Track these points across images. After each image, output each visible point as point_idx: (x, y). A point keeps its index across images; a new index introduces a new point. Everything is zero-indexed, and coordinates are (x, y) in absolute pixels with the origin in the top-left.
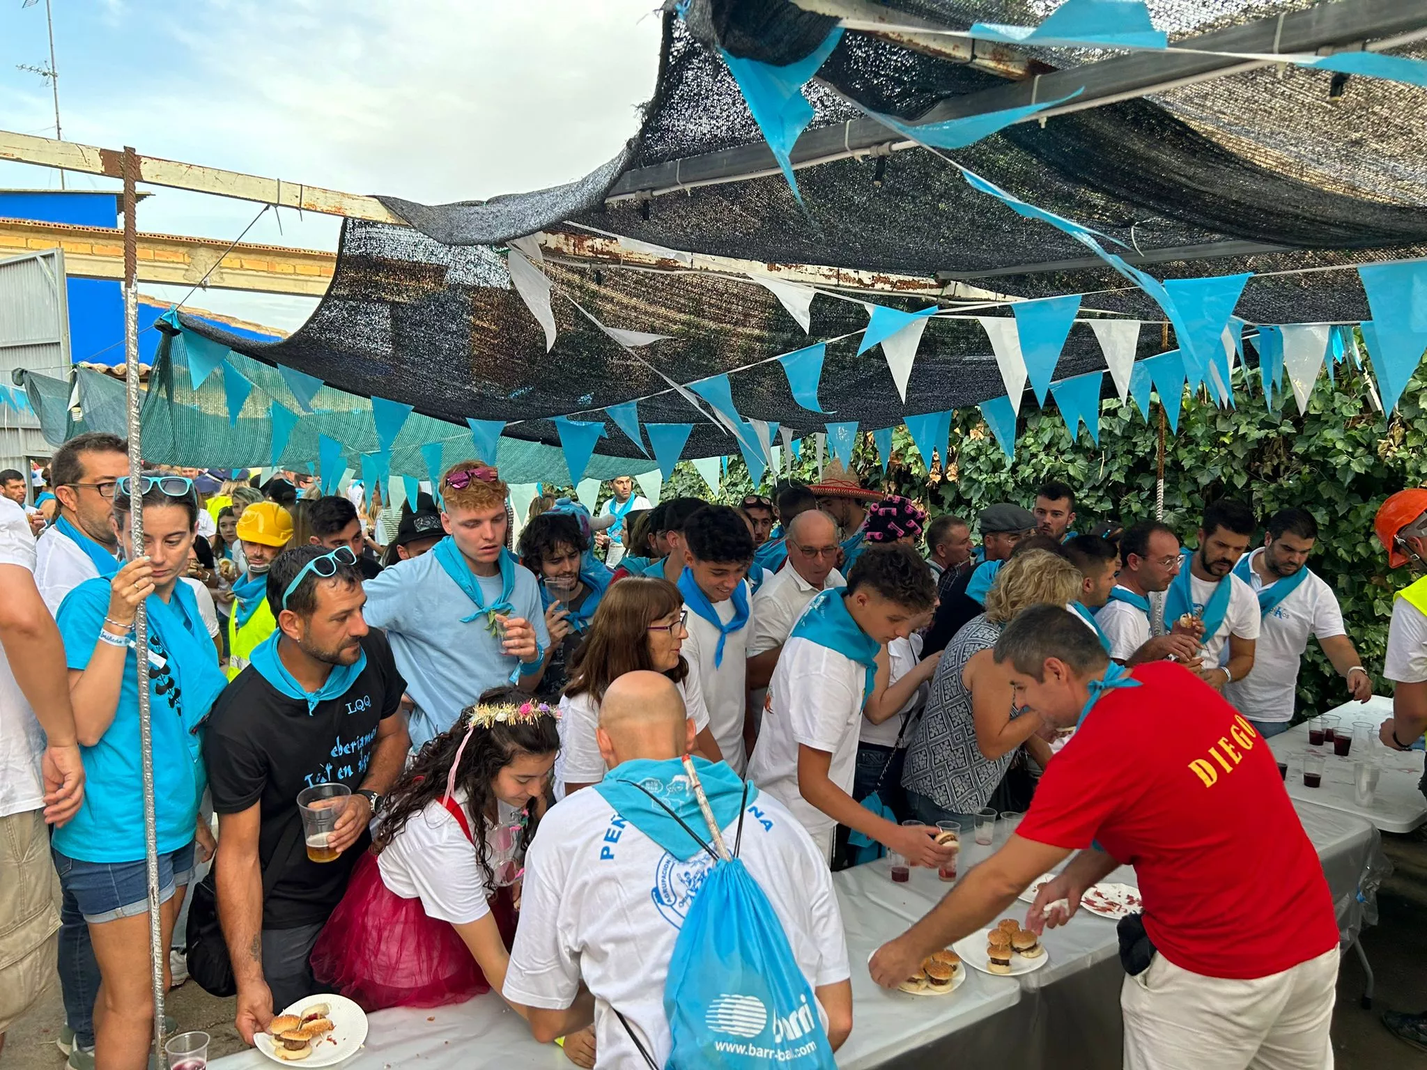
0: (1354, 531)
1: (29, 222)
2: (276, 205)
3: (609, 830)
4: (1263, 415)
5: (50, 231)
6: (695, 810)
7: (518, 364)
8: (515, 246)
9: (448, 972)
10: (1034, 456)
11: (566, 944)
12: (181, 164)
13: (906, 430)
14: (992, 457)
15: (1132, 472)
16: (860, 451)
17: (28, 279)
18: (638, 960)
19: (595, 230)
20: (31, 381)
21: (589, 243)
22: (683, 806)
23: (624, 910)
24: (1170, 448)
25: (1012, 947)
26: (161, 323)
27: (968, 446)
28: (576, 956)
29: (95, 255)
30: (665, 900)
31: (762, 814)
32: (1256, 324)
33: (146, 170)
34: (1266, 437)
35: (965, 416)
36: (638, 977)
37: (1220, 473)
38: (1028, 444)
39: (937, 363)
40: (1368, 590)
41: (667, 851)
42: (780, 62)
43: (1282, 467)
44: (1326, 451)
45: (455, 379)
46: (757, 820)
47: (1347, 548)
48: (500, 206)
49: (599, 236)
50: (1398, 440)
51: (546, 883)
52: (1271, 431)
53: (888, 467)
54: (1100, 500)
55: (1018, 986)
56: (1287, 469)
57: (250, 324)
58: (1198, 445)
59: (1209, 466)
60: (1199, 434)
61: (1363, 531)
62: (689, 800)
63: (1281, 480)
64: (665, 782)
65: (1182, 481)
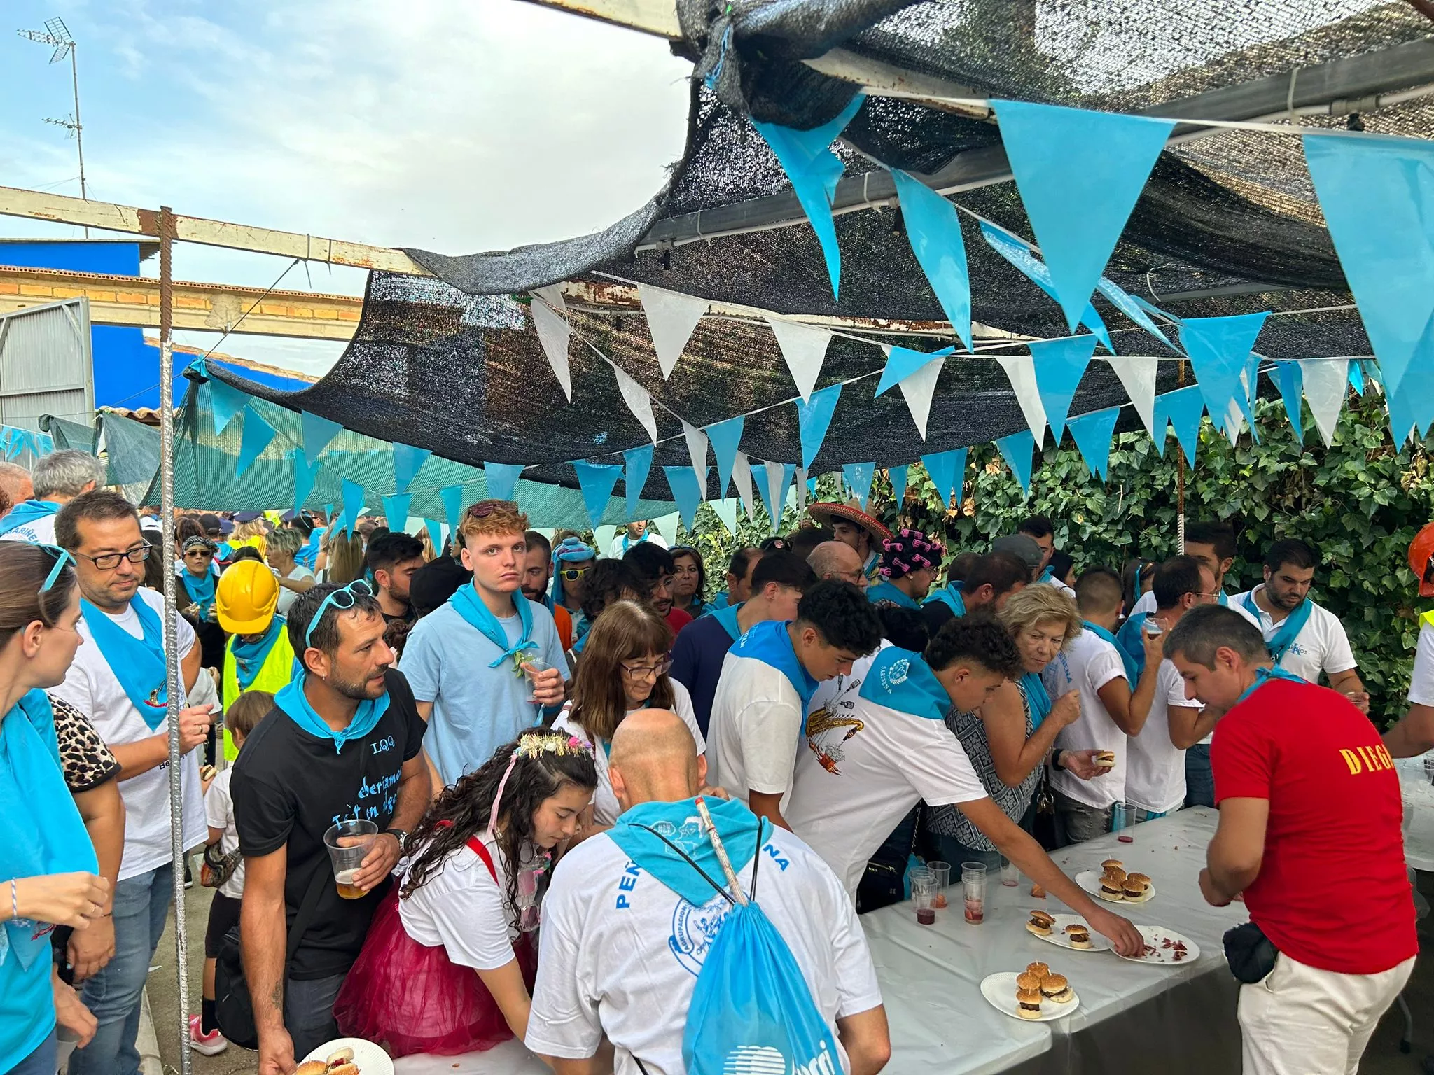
0: (1379, 564)
1: (55, 272)
2: (305, 260)
3: (624, 878)
4: (1282, 448)
5: (76, 280)
6: (710, 852)
7: (539, 407)
8: (537, 294)
9: (473, 1019)
10: (1051, 490)
11: (586, 992)
12: (215, 222)
13: (922, 466)
14: (1008, 491)
15: (1150, 506)
16: (875, 486)
17: (53, 327)
18: (658, 1009)
19: (616, 278)
20: (58, 427)
21: (609, 290)
22: (697, 849)
23: (641, 959)
24: (1189, 481)
25: (1042, 991)
26: (190, 371)
27: (984, 481)
28: (596, 1004)
29: (119, 303)
30: (683, 948)
31: (777, 852)
32: (1274, 360)
33: (182, 228)
34: (1287, 469)
35: (981, 450)
36: (658, 1027)
37: (1240, 506)
38: (1045, 478)
39: (951, 399)
40: (1395, 623)
41: (683, 898)
42: (804, 126)
43: (1304, 500)
44: (1348, 483)
45: (475, 423)
46: (772, 860)
47: (1373, 580)
48: (524, 255)
49: (619, 283)
50: (1421, 471)
51: (564, 932)
52: (1291, 463)
53: (904, 502)
54: (1120, 534)
55: (1049, 1032)
56: (1309, 501)
57: (268, 367)
58: (1217, 478)
59: (1230, 499)
60: (1218, 468)
61: (1388, 563)
62: (703, 842)
63: (1303, 513)
64: (677, 824)
65: (1202, 514)
